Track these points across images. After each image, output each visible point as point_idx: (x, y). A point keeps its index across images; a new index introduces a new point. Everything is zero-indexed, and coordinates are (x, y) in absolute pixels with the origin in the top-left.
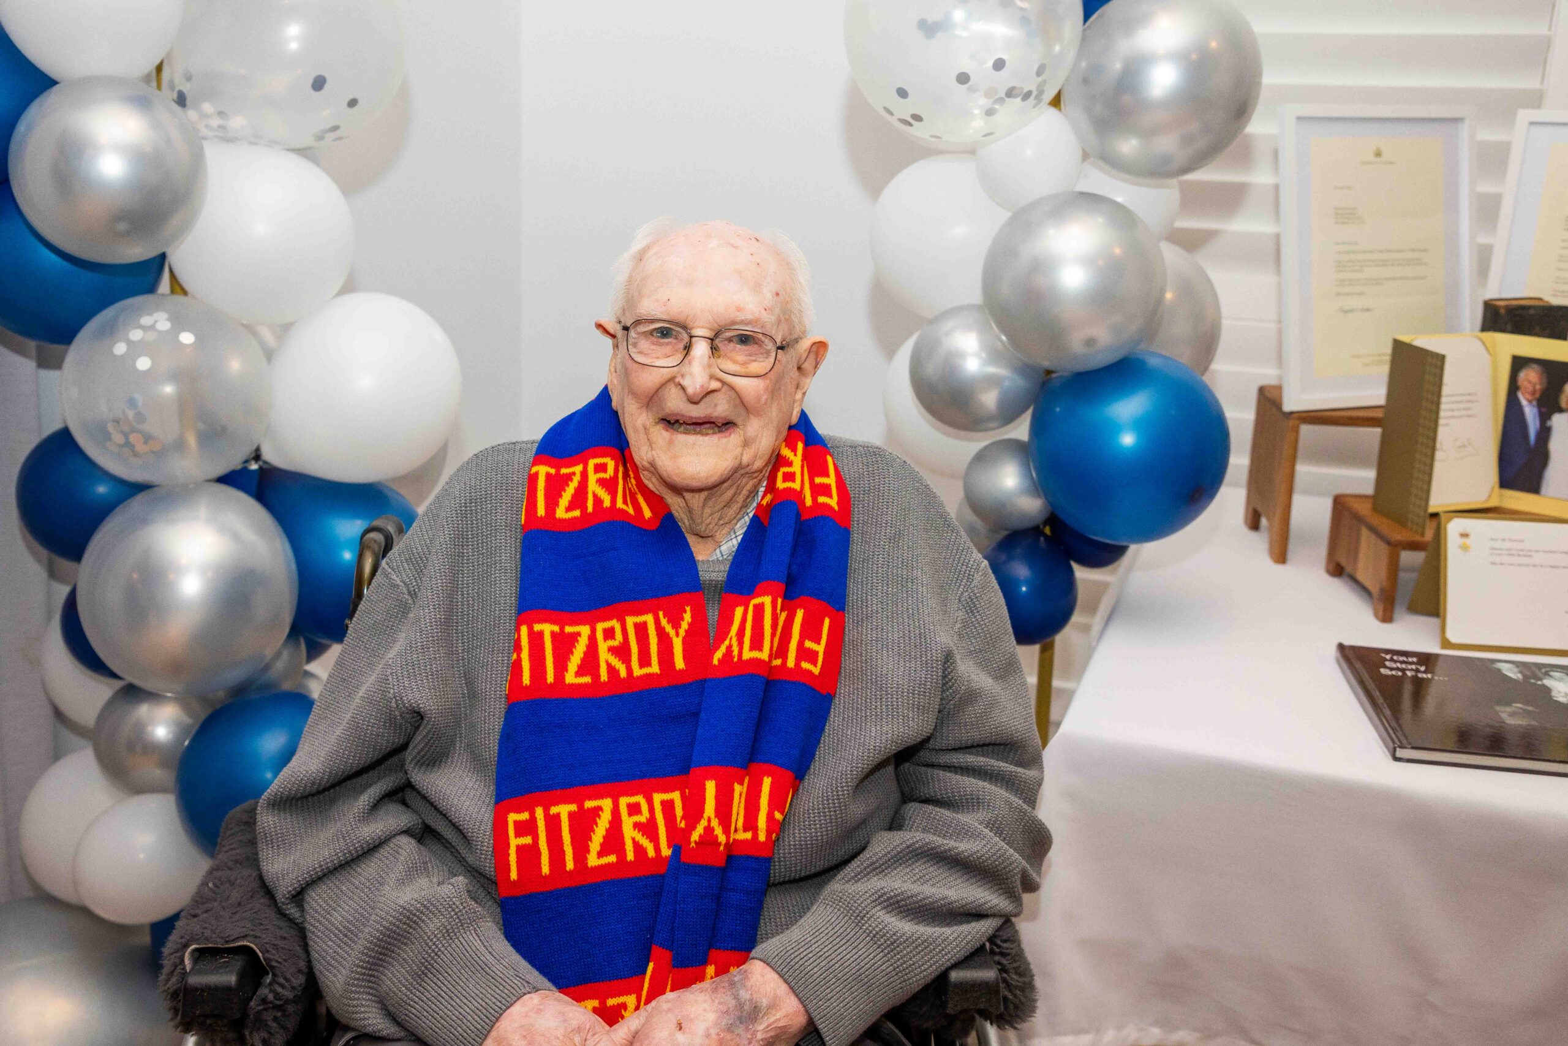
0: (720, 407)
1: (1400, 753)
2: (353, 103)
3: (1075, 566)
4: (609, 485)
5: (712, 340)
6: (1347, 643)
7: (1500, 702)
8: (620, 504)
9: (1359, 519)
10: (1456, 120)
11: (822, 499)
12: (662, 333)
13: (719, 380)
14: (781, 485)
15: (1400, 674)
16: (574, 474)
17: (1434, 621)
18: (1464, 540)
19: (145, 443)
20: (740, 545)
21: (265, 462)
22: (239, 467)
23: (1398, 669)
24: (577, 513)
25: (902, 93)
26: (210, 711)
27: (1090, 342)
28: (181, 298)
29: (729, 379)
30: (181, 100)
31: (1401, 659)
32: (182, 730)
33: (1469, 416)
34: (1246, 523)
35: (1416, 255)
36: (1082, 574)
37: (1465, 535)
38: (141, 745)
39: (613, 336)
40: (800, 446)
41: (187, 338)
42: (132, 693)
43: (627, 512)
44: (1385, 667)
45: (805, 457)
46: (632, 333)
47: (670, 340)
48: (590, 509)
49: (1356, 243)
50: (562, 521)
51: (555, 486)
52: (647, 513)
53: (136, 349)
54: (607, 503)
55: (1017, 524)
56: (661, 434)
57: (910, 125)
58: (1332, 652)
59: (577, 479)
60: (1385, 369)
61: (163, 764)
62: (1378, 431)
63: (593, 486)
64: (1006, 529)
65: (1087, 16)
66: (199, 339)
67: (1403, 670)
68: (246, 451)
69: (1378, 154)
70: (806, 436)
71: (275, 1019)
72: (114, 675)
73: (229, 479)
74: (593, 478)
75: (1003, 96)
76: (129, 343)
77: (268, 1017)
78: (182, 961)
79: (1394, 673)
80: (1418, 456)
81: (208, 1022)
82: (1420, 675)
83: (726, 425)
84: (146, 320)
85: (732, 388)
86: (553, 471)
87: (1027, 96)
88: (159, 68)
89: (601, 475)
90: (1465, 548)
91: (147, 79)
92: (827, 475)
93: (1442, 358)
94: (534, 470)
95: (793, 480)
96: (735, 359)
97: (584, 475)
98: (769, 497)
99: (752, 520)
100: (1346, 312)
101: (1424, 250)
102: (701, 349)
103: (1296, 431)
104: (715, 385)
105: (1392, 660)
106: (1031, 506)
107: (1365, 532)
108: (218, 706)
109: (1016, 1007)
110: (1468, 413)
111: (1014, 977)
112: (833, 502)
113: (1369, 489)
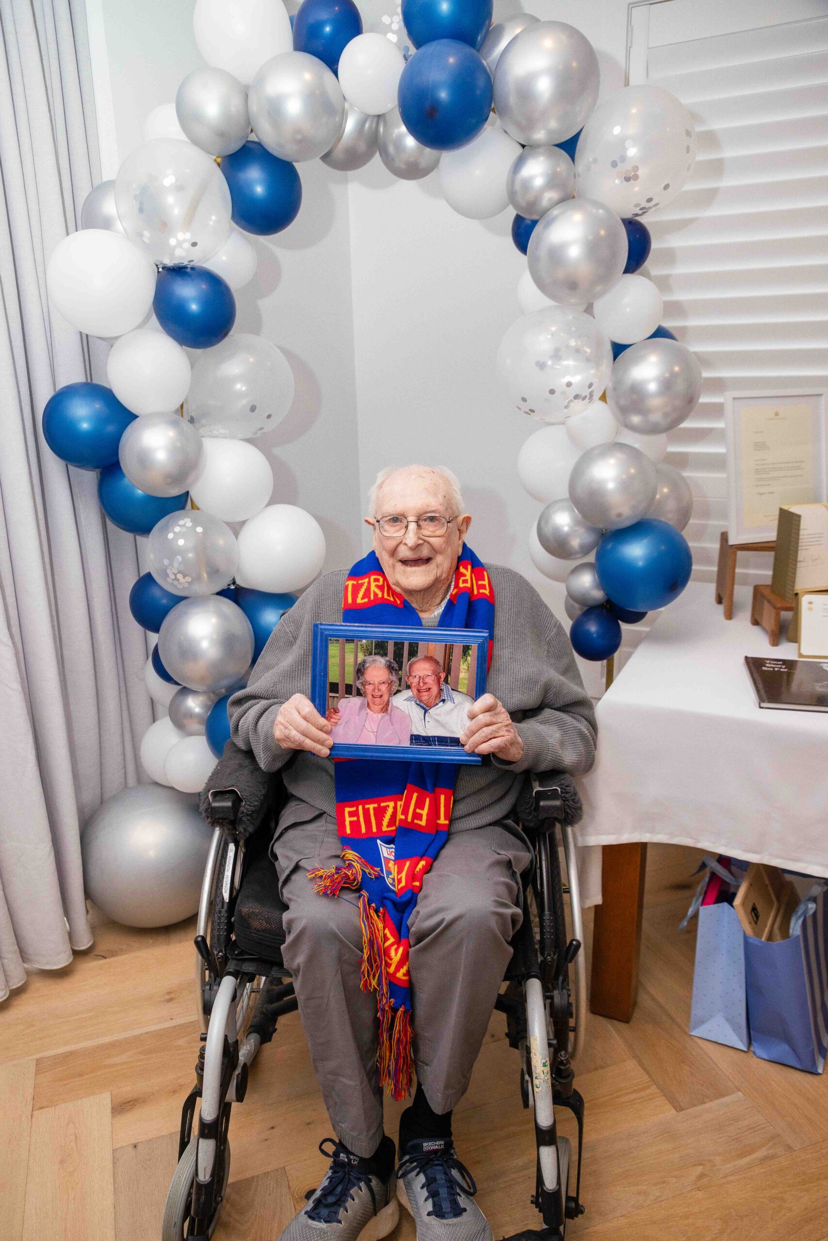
0: (425, 552)
1: (763, 705)
2: (269, 416)
3: (620, 622)
4: (381, 588)
5: (417, 522)
6: (750, 655)
7: (817, 681)
8: (386, 596)
9: (763, 596)
10: (821, 395)
11: (481, 591)
12: (394, 520)
13: (423, 540)
14: (461, 585)
15: (772, 669)
16: (364, 583)
17: (795, 645)
18: (809, 605)
19: (184, 578)
20: (443, 611)
21: (238, 585)
22: (226, 588)
23: (771, 667)
24: (366, 600)
25: (524, 400)
26: (218, 698)
27: (619, 515)
28: (196, 511)
29: (427, 539)
30: (192, 421)
31: (775, 662)
32: (205, 707)
33: (819, 545)
34: (716, 600)
35: (799, 464)
36: (624, 627)
37: (810, 603)
38: (190, 715)
39: (373, 525)
40: (469, 567)
41: (199, 530)
42: (185, 691)
43: (390, 600)
44: (765, 666)
45: (472, 572)
46: (381, 522)
47: (398, 523)
48: (372, 598)
49: (765, 460)
50: (360, 604)
51: (356, 589)
52: (399, 602)
53: (178, 536)
54: (380, 595)
55: (591, 603)
56: (399, 567)
57: (530, 414)
58: (742, 660)
59: (366, 585)
60: (776, 523)
61: (200, 723)
62: (772, 553)
63: (373, 588)
64: (587, 606)
65: (615, 357)
66: (205, 529)
67: (774, 668)
68: (228, 580)
69: (777, 414)
70: (472, 563)
71: (248, 820)
72: (177, 683)
73: (222, 593)
74: (373, 584)
75: (572, 398)
76: (174, 533)
77: (244, 819)
78: (208, 797)
79: (769, 669)
80: (790, 565)
81: (220, 821)
82: (782, 670)
83: (428, 560)
84: (181, 522)
85: (428, 543)
86: (355, 583)
87: (584, 398)
88: (182, 406)
89: (377, 583)
90: (810, 609)
91: (176, 412)
92: (484, 580)
93: (799, 516)
94: (347, 583)
95: (467, 583)
96: (429, 529)
97: (369, 583)
98: (456, 591)
99: (448, 601)
100: (761, 494)
101: (802, 462)
102: (412, 526)
103: (735, 554)
104: (421, 542)
105: (770, 663)
106: (598, 595)
107: (766, 603)
108: (222, 696)
109: (572, 816)
110: (818, 543)
111: (571, 803)
112: (487, 592)
113: (769, 582)
